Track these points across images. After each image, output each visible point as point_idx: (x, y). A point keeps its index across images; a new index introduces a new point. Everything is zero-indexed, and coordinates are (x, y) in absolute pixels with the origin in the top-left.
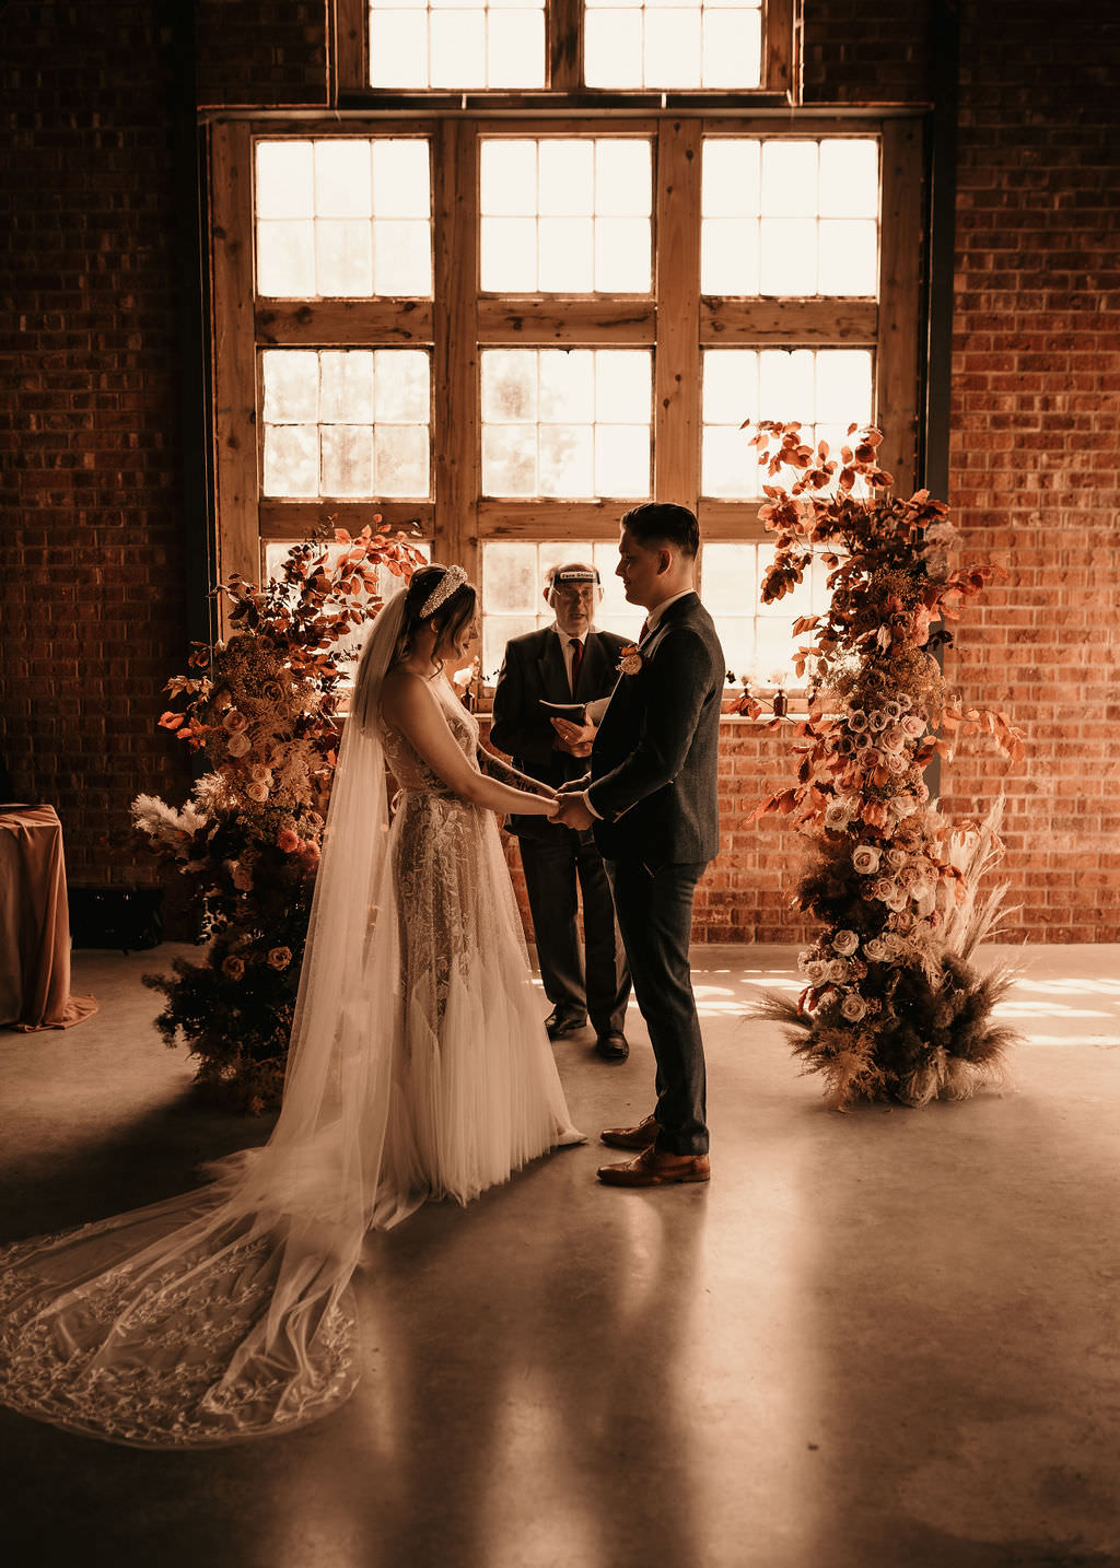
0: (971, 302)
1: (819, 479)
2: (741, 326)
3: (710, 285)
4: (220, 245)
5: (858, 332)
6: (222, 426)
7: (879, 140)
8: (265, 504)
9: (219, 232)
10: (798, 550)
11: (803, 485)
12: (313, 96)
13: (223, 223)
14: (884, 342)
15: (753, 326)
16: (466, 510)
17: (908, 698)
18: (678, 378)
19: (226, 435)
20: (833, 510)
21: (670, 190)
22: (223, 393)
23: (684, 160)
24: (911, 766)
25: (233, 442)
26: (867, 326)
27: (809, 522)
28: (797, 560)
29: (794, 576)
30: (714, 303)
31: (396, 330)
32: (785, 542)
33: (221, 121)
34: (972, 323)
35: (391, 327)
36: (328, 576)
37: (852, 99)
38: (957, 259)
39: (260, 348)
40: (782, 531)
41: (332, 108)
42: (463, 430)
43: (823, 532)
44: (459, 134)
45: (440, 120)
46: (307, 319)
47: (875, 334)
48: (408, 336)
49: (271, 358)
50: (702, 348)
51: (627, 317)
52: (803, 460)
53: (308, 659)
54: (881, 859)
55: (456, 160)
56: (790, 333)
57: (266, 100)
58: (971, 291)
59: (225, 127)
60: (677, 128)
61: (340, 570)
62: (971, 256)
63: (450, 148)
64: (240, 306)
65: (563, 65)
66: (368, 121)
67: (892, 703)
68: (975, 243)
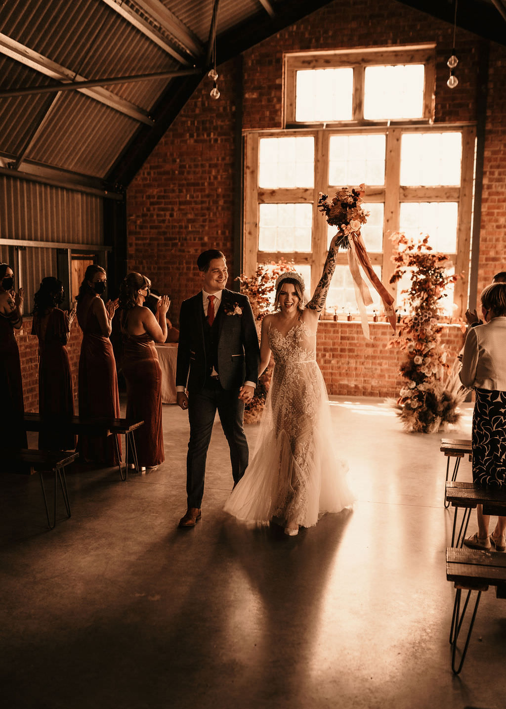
0: (489, 187)
1: (410, 248)
2: (413, 195)
3: (403, 183)
4: (248, 172)
5: (452, 197)
6: (247, 228)
7: (462, 133)
8: (259, 253)
9: (248, 167)
10: (402, 269)
11: (406, 250)
12: (277, 125)
13: (249, 164)
14: (462, 200)
15: (417, 195)
16: (322, 255)
17: (431, 313)
18: (392, 212)
19: (248, 231)
20: (414, 257)
21: (391, 151)
22: (247, 218)
23: (395, 141)
24: (434, 333)
25: (250, 233)
26: (456, 195)
27: (407, 260)
28: (402, 272)
29: (399, 277)
30: (404, 188)
31: (302, 198)
32: (399, 267)
33: (250, 133)
34: (490, 194)
35: (300, 197)
36: (269, 275)
37: (450, 121)
38: (485, 173)
39: (259, 203)
40: (399, 264)
41: (283, 129)
42: (322, 229)
43: (411, 264)
44: (323, 135)
45: (317, 131)
46: (274, 194)
47: (459, 197)
48: (305, 199)
49: (262, 206)
50: (400, 202)
51: (376, 193)
52: (406, 243)
53: (262, 298)
54: (423, 360)
55: (322, 144)
56: (430, 197)
57: (263, 127)
58: (490, 183)
59: (251, 135)
60: (394, 131)
61: (272, 273)
62: (490, 172)
63: (320, 140)
64: (253, 190)
65: (357, 112)
66: (295, 132)
67: (426, 314)
68: (491, 167)
